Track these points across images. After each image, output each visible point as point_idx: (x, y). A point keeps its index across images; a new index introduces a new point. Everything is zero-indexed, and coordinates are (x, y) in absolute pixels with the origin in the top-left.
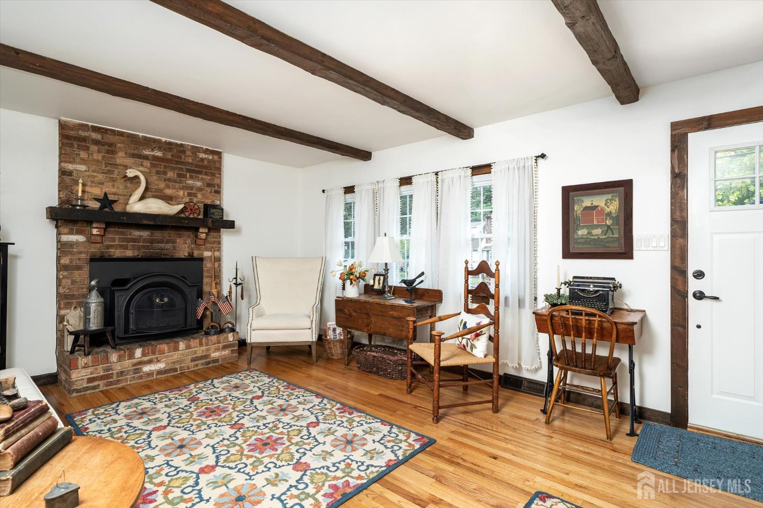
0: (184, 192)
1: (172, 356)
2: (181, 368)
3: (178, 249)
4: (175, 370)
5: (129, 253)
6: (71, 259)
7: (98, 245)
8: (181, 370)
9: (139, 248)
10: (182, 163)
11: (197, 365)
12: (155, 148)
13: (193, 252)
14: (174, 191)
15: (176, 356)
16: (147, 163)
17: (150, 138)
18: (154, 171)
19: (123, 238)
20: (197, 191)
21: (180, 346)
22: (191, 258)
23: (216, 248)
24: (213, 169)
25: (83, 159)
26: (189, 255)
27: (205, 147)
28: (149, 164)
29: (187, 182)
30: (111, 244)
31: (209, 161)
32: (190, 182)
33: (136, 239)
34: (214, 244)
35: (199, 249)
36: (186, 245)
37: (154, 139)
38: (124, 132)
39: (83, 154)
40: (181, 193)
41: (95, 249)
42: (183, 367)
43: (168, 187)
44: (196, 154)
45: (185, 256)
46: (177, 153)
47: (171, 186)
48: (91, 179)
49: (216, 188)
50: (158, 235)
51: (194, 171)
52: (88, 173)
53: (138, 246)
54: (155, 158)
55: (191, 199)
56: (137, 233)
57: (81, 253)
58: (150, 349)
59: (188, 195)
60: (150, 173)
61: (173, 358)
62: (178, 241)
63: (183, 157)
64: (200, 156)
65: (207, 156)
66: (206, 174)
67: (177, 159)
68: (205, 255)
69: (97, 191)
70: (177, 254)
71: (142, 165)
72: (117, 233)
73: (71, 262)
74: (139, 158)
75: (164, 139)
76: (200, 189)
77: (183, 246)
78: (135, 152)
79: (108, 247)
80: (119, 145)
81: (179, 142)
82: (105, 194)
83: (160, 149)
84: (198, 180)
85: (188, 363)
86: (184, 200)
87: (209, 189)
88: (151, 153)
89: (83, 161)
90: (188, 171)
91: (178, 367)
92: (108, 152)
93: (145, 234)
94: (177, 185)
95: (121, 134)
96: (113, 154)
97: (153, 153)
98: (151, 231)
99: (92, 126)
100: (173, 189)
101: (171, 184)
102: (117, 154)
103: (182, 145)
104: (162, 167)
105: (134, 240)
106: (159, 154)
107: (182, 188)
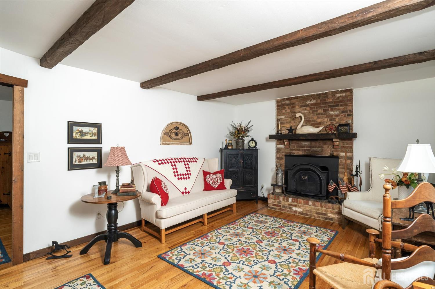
0: (327, 119)
1: (306, 207)
2: (311, 215)
3: (324, 151)
4: (307, 215)
5: (301, 153)
6: (280, 155)
7: (289, 149)
8: (310, 216)
9: (305, 150)
10: (326, 103)
11: (319, 217)
12: (312, 99)
13: (333, 153)
14: (322, 119)
15: (307, 208)
16: (308, 108)
17: (309, 95)
18: (311, 111)
19: (298, 146)
20: (335, 117)
21: (310, 203)
22: (332, 157)
23: (349, 151)
24: (346, 101)
25: (283, 113)
26: (331, 155)
27: (340, 90)
28: (309, 108)
29: (329, 113)
30: (293, 148)
31: (343, 97)
32: (331, 112)
33: (304, 146)
34: (347, 148)
35: (337, 151)
36: (329, 149)
37: (311, 95)
38: (298, 96)
39: (284, 111)
40: (326, 120)
41: (287, 151)
42: (312, 215)
43: (318, 118)
44: (335, 95)
45: (328, 155)
46: (324, 98)
47: (320, 117)
48: (286, 121)
49: (349, 113)
50: (314, 144)
51: (334, 106)
52: (285, 119)
53: (304, 149)
54: (312, 104)
55: (332, 122)
56: (304, 143)
57: (283, 152)
58: (295, 200)
59: (330, 121)
60: (310, 113)
61: (306, 208)
62: (324, 146)
63: (327, 99)
64: (337, 96)
65: (341, 95)
66: (341, 105)
67: (323, 102)
68: (341, 155)
69: (288, 126)
70: (323, 154)
71: (306, 110)
72: (296, 143)
73: (280, 156)
74: (305, 107)
75: (316, 93)
76: (337, 116)
77: (327, 150)
78: (303, 104)
79: (292, 150)
80: (296, 103)
81: (324, 92)
82: (291, 126)
83: (314, 99)
84: (336, 111)
85: (314, 214)
86: (327, 123)
87: (343, 115)
88: (310, 103)
89: (284, 114)
90: (330, 106)
91: (309, 213)
92: (292, 108)
93: (307, 143)
94: (323, 116)
95: (297, 98)
96: (294, 108)
97: (311, 102)
98: (310, 142)
99: (286, 98)
100: (321, 119)
101: (320, 116)
102: (295, 107)
103: (326, 93)
104: (316, 108)
105: (303, 147)
106: (313, 102)
107: (326, 117)
